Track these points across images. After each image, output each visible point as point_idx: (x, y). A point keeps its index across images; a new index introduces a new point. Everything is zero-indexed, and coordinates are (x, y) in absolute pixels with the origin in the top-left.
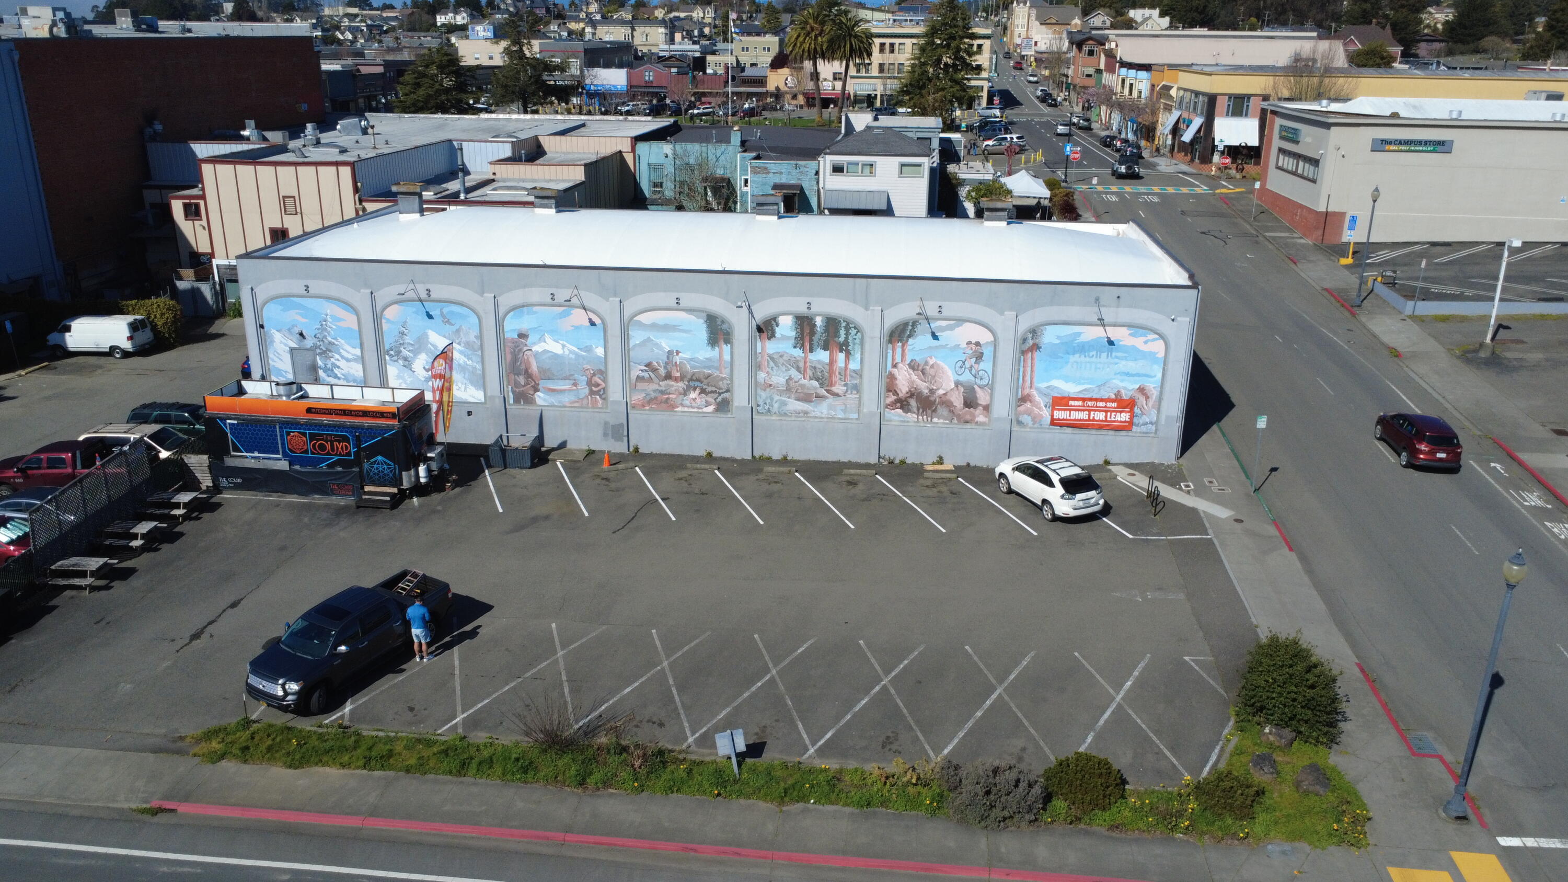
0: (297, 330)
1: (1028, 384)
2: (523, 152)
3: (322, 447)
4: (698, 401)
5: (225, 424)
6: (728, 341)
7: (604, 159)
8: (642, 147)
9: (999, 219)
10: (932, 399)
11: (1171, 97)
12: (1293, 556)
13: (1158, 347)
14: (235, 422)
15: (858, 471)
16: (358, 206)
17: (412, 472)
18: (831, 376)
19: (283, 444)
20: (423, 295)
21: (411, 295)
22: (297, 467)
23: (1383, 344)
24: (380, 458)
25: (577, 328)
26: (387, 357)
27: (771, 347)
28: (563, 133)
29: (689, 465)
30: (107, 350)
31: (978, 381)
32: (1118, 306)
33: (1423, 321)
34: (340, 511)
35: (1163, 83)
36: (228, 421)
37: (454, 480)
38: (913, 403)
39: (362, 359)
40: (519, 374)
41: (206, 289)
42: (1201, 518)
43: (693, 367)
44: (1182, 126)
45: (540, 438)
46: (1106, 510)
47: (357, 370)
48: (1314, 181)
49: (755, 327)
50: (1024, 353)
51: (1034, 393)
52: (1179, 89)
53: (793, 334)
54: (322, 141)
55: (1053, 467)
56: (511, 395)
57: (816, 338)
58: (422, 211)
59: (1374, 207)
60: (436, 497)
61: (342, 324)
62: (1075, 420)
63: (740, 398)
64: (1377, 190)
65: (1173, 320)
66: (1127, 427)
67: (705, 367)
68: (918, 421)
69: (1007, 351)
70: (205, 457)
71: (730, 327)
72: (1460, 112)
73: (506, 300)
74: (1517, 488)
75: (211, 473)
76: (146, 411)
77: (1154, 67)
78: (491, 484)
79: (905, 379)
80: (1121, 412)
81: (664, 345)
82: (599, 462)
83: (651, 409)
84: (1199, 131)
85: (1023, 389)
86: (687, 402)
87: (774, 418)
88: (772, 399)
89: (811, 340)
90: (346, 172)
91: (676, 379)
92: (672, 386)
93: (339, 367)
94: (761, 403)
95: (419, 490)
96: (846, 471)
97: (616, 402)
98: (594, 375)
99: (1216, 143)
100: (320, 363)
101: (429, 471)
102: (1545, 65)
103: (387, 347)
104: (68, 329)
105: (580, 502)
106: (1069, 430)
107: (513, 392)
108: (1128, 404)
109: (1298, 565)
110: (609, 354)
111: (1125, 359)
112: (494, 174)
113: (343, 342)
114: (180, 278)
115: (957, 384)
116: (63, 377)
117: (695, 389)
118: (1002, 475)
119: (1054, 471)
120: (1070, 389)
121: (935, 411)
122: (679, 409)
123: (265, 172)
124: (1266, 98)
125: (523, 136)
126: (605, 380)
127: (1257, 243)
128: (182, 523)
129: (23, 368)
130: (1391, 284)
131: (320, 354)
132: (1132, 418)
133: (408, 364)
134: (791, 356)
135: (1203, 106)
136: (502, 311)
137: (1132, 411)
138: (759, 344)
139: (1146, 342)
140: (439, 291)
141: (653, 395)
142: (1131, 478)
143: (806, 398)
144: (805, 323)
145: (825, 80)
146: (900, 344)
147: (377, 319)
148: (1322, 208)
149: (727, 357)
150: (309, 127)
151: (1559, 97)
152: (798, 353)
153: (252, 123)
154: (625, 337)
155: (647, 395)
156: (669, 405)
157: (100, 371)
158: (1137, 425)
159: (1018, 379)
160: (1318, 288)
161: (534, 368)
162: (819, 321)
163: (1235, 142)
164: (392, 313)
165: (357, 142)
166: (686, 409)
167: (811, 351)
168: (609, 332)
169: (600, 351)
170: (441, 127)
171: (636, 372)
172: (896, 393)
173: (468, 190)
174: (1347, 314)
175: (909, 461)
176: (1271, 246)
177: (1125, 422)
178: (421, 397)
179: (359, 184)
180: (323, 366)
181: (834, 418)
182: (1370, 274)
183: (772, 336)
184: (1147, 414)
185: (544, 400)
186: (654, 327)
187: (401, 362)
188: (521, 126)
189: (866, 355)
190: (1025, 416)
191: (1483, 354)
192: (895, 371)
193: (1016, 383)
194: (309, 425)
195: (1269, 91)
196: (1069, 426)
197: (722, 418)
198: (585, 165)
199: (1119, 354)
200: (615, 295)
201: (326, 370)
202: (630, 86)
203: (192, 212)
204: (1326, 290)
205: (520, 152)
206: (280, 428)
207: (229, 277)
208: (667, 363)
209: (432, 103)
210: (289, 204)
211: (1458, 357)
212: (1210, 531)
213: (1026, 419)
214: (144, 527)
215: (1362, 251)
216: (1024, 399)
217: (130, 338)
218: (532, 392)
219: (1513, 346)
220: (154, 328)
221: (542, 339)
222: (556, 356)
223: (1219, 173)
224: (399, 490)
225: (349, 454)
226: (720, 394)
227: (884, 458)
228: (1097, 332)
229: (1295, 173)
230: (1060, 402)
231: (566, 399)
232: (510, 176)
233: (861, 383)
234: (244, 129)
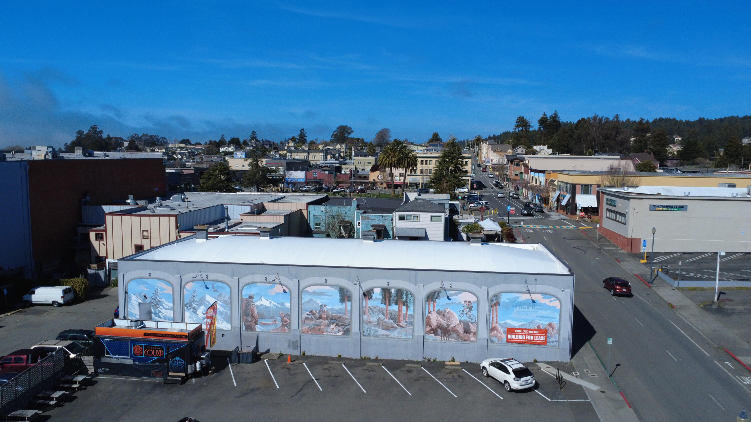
0: (143, 294)
1: (495, 321)
2: (256, 210)
3: (150, 353)
4: (335, 329)
5: (104, 341)
6: (349, 300)
7: (293, 213)
8: (311, 208)
9: (478, 242)
10: (448, 329)
11: (555, 185)
12: (631, 410)
13: (557, 304)
14: (109, 340)
15: (413, 365)
16: (177, 234)
17: (193, 365)
18: (399, 318)
19: (131, 351)
20: (205, 278)
21: (199, 278)
22: (137, 363)
23: (665, 301)
24: (178, 358)
25: (277, 294)
26: (185, 308)
27: (370, 303)
28: (274, 201)
29: (330, 362)
30: (51, 303)
31: (470, 320)
32: (536, 284)
33: (683, 290)
34: (156, 386)
35: (551, 179)
36: (105, 340)
37: (213, 369)
38: (439, 331)
39: (173, 309)
40: (248, 316)
41: (102, 273)
42: (584, 391)
43: (333, 313)
44: (561, 198)
45: (257, 348)
46: (537, 386)
47: (170, 314)
48: (625, 224)
49: (362, 294)
50: (492, 306)
51: (498, 326)
52: (558, 181)
53: (381, 297)
54: (163, 205)
55: (509, 364)
56: (244, 326)
57: (391, 299)
58: (207, 238)
59: (654, 236)
60: (204, 378)
61: (165, 292)
62: (518, 339)
63: (355, 328)
64: (654, 228)
65: (563, 291)
66: (544, 343)
67: (338, 313)
68: (442, 340)
69: (484, 306)
70: (92, 357)
71: (351, 294)
72: (689, 193)
73: (244, 280)
74: (740, 375)
75: (94, 365)
76: (66, 334)
77: (546, 172)
78: (231, 371)
79: (435, 319)
80: (541, 336)
81: (319, 302)
82: (286, 360)
83: (312, 334)
84: (569, 200)
85: (492, 324)
86: (329, 330)
87: (372, 338)
88: (370, 329)
89: (389, 300)
90: (173, 219)
91: (324, 319)
92: (322, 322)
93: (161, 312)
94: (365, 331)
95: (196, 374)
96: (407, 365)
97: (295, 330)
98: (285, 316)
99: (577, 206)
100: (153, 310)
101: (201, 365)
102: (726, 170)
103: (185, 303)
104: (34, 293)
105: (275, 381)
106: (516, 345)
107: (245, 325)
108: (544, 332)
109: (635, 415)
110: (292, 306)
111: (541, 309)
112: (242, 220)
113: (164, 300)
114: (90, 268)
115: (460, 321)
116: (28, 316)
117: (333, 324)
118: (484, 367)
119: (510, 366)
120: (515, 324)
121: (450, 335)
122: (325, 333)
123: (136, 219)
124: (599, 186)
125: (256, 202)
126: (290, 319)
127: (600, 252)
128: (77, 392)
129: (9, 312)
130: (666, 272)
131: (153, 306)
132: (546, 338)
133: (195, 311)
134: (380, 308)
135: (570, 189)
136: (242, 285)
137: (546, 335)
138: (364, 302)
139: (550, 301)
140: (212, 276)
141: (313, 326)
142: (548, 369)
143: (387, 328)
144: (387, 292)
145: (396, 176)
146: (432, 302)
147: (182, 289)
148: (629, 236)
149: (349, 308)
150: (158, 198)
151: (734, 186)
152: (383, 306)
153: (132, 197)
154: (300, 298)
155: (310, 326)
156: (321, 332)
157: (45, 313)
158: (549, 342)
159: (490, 319)
160: (631, 274)
161: (256, 313)
162: (393, 291)
163: (586, 206)
164: (189, 286)
165: (179, 205)
166: (329, 334)
167: (389, 305)
168: (293, 296)
169: (288, 305)
170: (218, 198)
171: (305, 315)
172: (431, 326)
173: (229, 227)
174: (646, 287)
175: (438, 360)
176: (607, 254)
177: (543, 341)
178: (200, 328)
179: (179, 225)
180: (154, 312)
181: (401, 338)
182: (655, 267)
183: (371, 298)
184: (553, 337)
185: (260, 329)
186: (314, 293)
187: (192, 310)
188: (256, 198)
189: (416, 308)
190: (494, 338)
191: (714, 307)
192: (430, 315)
193: (489, 321)
194: (145, 341)
195: (600, 183)
196: (516, 342)
197: (347, 339)
198: (284, 216)
199: (538, 307)
200: (296, 278)
201: (155, 314)
202: (307, 179)
203: (99, 237)
204: (635, 275)
205: (254, 210)
206: (131, 343)
207: (113, 268)
208: (320, 311)
209: (215, 187)
210: (145, 234)
211: (702, 308)
212: (589, 397)
213: (494, 339)
214: (57, 394)
215: (651, 256)
216: (493, 329)
217: (63, 297)
218: (254, 325)
219: (728, 302)
220: (75, 292)
221: (260, 299)
222: (266, 307)
223: (580, 219)
224: (186, 374)
225: (163, 356)
226: (345, 326)
227: (425, 359)
228: (527, 297)
229: (615, 220)
230: (510, 330)
231: (271, 328)
232: (249, 221)
233: (414, 321)
234: (128, 199)
